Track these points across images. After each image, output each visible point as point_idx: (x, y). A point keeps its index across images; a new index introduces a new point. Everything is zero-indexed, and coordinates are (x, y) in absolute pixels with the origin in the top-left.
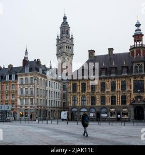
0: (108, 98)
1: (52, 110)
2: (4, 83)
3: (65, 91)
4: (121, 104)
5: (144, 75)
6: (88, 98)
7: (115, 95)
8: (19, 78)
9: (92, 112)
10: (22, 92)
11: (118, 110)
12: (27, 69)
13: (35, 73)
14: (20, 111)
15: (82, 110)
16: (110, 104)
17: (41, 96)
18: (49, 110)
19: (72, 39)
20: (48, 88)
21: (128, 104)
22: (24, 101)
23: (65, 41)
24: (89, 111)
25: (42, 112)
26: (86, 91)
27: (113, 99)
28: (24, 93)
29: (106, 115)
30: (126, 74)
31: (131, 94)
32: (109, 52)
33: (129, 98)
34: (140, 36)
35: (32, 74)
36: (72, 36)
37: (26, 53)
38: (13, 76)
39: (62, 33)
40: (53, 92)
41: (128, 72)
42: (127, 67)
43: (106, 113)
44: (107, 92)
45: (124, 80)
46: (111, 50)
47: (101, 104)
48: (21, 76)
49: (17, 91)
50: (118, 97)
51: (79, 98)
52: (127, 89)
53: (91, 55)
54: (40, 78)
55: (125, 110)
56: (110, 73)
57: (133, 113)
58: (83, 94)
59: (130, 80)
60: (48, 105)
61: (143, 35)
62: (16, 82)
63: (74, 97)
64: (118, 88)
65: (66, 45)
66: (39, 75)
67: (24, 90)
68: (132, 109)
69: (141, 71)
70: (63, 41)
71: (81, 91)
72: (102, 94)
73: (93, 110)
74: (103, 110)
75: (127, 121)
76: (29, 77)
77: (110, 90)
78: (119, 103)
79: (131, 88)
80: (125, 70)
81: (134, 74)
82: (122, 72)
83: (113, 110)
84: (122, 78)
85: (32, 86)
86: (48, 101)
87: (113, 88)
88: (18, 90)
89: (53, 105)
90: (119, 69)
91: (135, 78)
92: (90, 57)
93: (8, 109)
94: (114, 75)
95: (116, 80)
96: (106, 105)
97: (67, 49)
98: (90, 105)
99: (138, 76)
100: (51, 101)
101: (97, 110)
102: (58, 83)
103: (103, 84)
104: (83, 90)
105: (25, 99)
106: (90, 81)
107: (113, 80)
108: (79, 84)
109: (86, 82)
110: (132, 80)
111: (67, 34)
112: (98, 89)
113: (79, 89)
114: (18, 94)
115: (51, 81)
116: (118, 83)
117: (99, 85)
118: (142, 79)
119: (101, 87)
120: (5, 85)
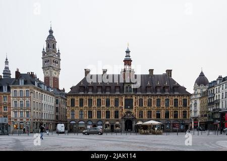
1: (47, 123)
3: (58, 105)
4: (114, 118)
5: (133, 94)
6: (86, 112)
7: (109, 110)
8: (12, 90)
9: (89, 125)
10: (16, 105)
11: (112, 122)
12: (22, 82)
13: (31, 86)
14: (14, 123)
15: (79, 123)
16: (105, 118)
17: (37, 109)
18: (44, 122)
19: (59, 54)
20: (43, 102)
21: (120, 118)
22: (19, 114)
23: (52, 55)
24: (86, 124)
26: (84, 106)
27: (108, 113)
28: (19, 106)
29: (101, 127)
30: (119, 93)
31: (122, 109)
33: (121, 113)
34: (129, 62)
35: (28, 88)
36: (59, 51)
37: (7, 62)
38: (5, 88)
39: (48, 46)
40: (48, 106)
41: (120, 91)
42: (120, 87)
43: (101, 125)
44: (103, 107)
45: (117, 97)
47: (97, 117)
48: (16, 88)
49: (10, 103)
50: (112, 112)
51: (77, 112)
52: (119, 106)
54: (36, 91)
55: (118, 123)
56: (105, 91)
57: (124, 126)
58: (81, 108)
59: (122, 98)
61: (131, 61)
62: (9, 94)
63: (73, 111)
64: (112, 104)
65: (52, 59)
66: (35, 88)
67: (19, 102)
68: (123, 122)
69: (131, 91)
70: (50, 55)
71: (79, 106)
72: (98, 109)
73: (90, 123)
74: (100, 123)
75: (119, 132)
76: (24, 90)
77: (105, 105)
78: (112, 117)
79: (122, 105)
80: (118, 89)
81: (125, 93)
82: (115, 91)
83: (107, 123)
84: (115, 95)
85: (27, 99)
86: (44, 114)
87: (108, 104)
88: (12, 103)
90: (113, 88)
91: (126, 96)
94: (109, 93)
95: (110, 97)
96: (102, 118)
97: (54, 63)
98: (87, 118)
99: (129, 95)
100: (46, 114)
101: (94, 123)
102: (52, 97)
103: (99, 100)
104: (81, 104)
105: (21, 112)
106: (88, 97)
107: (108, 98)
108: (77, 99)
109: (84, 98)
110: (124, 98)
111: (54, 48)
112: (94, 105)
113: (77, 104)
114: (12, 106)
115: (46, 95)
116: (112, 100)
117: (95, 101)
118: (131, 98)
119: (97, 103)
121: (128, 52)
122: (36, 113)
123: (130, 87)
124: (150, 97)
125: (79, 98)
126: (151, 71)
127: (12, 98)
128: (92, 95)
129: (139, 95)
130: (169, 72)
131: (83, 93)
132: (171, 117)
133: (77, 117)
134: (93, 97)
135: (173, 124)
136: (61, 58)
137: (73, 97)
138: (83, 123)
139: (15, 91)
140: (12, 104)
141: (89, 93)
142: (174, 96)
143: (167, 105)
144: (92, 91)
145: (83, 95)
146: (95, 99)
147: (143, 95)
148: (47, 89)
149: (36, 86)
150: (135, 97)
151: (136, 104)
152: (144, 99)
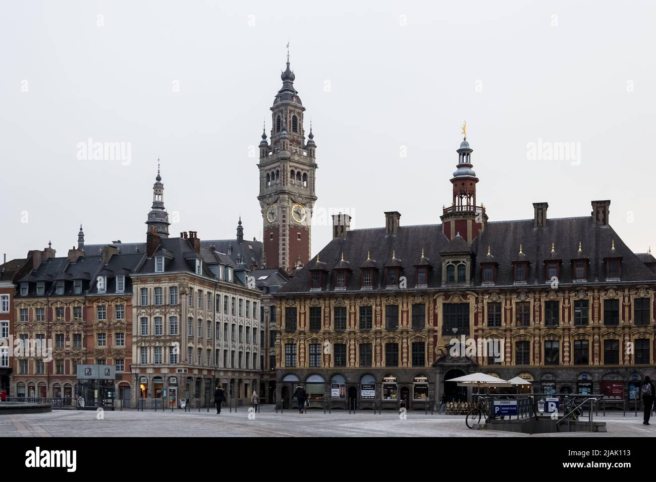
0: (378, 348)
2: (91, 301)
4: (410, 365)
5: (468, 289)
7: (396, 341)
8: (136, 288)
9: (338, 386)
10: (144, 328)
11: (405, 379)
12: (159, 264)
13: (183, 275)
15: (310, 380)
16: (383, 365)
17: (200, 340)
18: (224, 379)
19: (311, 147)
20: (221, 317)
21: (429, 364)
22: (151, 353)
23: (288, 154)
24: (329, 384)
25: (203, 385)
26: (323, 329)
27: (392, 350)
28: (151, 331)
29: (371, 393)
30: (424, 287)
31: (435, 338)
32: (388, 222)
33: (431, 351)
35: (174, 279)
36: (311, 136)
38: (120, 283)
39: (278, 126)
40: (237, 328)
41: (429, 281)
42: (430, 268)
43: (373, 387)
44: (376, 332)
45: (418, 300)
46: (393, 217)
47: (361, 363)
48: (144, 281)
49: (130, 324)
50: (405, 345)
51: (302, 347)
52: (427, 326)
53: (339, 229)
54: (196, 288)
55: (422, 380)
56: (385, 283)
57: (439, 390)
58: (314, 336)
59: (435, 301)
60: (221, 365)
61: (477, 180)
62: (129, 300)
63: (291, 344)
64: (405, 323)
65: (289, 166)
66: (193, 279)
67: (151, 321)
68: (438, 378)
69: (462, 279)
70: (282, 154)
71: (307, 328)
72: (363, 338)
73: (339, 380)
74: (367, 380)
76: (165, 285)
77: (383, 327)
78: (405, 361)
79: (436, 324)
80: (422, 275)
82: (415, 281)
83: (391, 379)
84: (414, 295)
85: (173, 312)
86: (221, 354)
87: (393, 321)
88: (134, 322)
89: (236, 366)
90: (410, 270)
91: (447, 297)
92: (336, 233)
93: (108, 374)
94: (394, 288)
95: (400, 301)
96: (373, 366)
97: (295, 181)
98: (332, 365)
99: (456, 292)
100: (229, 354)
101: (350, 379)
102: (252, 300)
103: (366, 312)
104: (315, 325)
105: (155, 347)
106: (332, 302)
107: (391, 302)
108: (303, 310)
109: (322, 304)
110: (440, 302)
111: (295, 130)
112: (353, 325)
113: (303, 324)
114: (134, 333)
115: (230, 296)
116: (405, 309)
117: (355, 313)
118: (464, 301)
119: (361, 318)
120: (95, 305)
121: (464, 152)
122: (195, 351)
123: (462, 267)
124: (523, 297)
125: (309, 304)
126: (541, 208)
127: (134, 310)
128: (345, 296)
129: (487, 291)
130: (601, 207)
131: (319, 290)
132: (596, 362)
133: (302, 362)
134: (347, 302)
135: (603, 384)
136: (317, 161)
137: (291, 304)
138: (320, 380)
139: (142, 289)
140: (134, 327)
141: (337, 289)
142: (605, 289)
143: (581, 321)
144: (347, 284)
145: (319, 296)
146: (353, 309)
147: (502, 291)
148: (236, 279)
149: (199, 272)
150: (477, 298)
151: (480, 319)
152: (503, 305)
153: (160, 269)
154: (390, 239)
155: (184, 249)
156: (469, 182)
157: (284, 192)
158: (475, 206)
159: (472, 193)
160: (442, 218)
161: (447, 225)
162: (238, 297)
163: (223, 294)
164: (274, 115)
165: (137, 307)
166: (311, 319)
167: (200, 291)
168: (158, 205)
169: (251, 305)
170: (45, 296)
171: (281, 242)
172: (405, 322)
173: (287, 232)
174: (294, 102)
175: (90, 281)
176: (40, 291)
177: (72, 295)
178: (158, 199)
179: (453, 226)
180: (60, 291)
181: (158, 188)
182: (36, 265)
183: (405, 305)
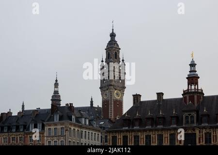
2: (27, 134)
5: (195, 127)
8: (46, 128)
12: (56, 118)
13: (66, 122)
20: (83, 140)
32: (158, 97)
34: (194, 79)
35: (63, 124)
36: (123, 60)
38: (39, 126)
39: (108, 56)
41: (177, 123)
42: (177, 117)
45: (173, 132)
46: (160, 95)
48: (50, 125)
53: (136, 101)
54: (72, 128)
56: (157, 124)
61: (199, 78)
62: (43, 133)
66: (71, 124)
67: (52, 143)
69: (192, 122)
76: (59, 127)
77: (157, 144)
80: (174, 121)
81: (184, 126)
84: (170, 130)
85: (62, 139)
88: (46, 143)
91: (186, 130)
92: (134, 103)
95: (164, 133)
99: (190, 128)
102: (97, 133)
103: (148, 137)
104: (125, 144)
106: (133, 133)
107: (160, 133)
108: (120, 137)
109: (128, 134)
111: (116, 58)
112: (142, 143)
113: (120, 143)
115: (87, 131)
116: (166, 136)
117: (143, 138)
118: (194, 132)
119: (146, 140)
120: (28, 136)
121: (193, 65)
123: (192, 117)
125: (122, 135)
127: (45, 138)
128: (139, 131)
129: (204, 128)
131: (127, 128)
134: (139, 133)
137: (114, 134)
139: (49, 129)
141: (135, 128)
144: (140, 125)
146: (142, 136)
147: (211, 128)
148: (90, 124)
149: (74, 121)
150: (199, 131)
151: (201, 140)
152: (212, 134)
153: (57, 120)
154: (159, 105)
155: (67, 111)
156: (195, 78)
157: (111, 85)
158: (198, 89)
159: (197, 83)
160: (183, 95)
161: (185, 98)
162: (91, 132)
163: (84, 130)
164: (107, 52)
165: (47, 137)
166: (123, 141)
167: (74, 129)
168: (56, 92)
169: (97, 135)
170: (8, 132)
171: (110, 107)
172: (166, 142)
173: (113, 103)
174: (116, 46)
175: (26, 125)
176: (5, 130)
177: (19, 132)
178: (56, 89)
179: (188, 98)
180: (14, 130)
181: (56, 85)
182: (4, 119)
183: (166, 134)
